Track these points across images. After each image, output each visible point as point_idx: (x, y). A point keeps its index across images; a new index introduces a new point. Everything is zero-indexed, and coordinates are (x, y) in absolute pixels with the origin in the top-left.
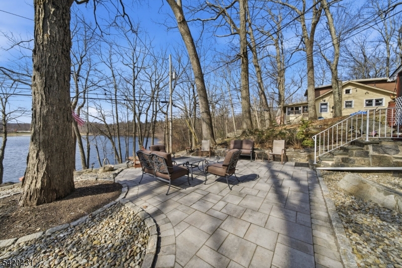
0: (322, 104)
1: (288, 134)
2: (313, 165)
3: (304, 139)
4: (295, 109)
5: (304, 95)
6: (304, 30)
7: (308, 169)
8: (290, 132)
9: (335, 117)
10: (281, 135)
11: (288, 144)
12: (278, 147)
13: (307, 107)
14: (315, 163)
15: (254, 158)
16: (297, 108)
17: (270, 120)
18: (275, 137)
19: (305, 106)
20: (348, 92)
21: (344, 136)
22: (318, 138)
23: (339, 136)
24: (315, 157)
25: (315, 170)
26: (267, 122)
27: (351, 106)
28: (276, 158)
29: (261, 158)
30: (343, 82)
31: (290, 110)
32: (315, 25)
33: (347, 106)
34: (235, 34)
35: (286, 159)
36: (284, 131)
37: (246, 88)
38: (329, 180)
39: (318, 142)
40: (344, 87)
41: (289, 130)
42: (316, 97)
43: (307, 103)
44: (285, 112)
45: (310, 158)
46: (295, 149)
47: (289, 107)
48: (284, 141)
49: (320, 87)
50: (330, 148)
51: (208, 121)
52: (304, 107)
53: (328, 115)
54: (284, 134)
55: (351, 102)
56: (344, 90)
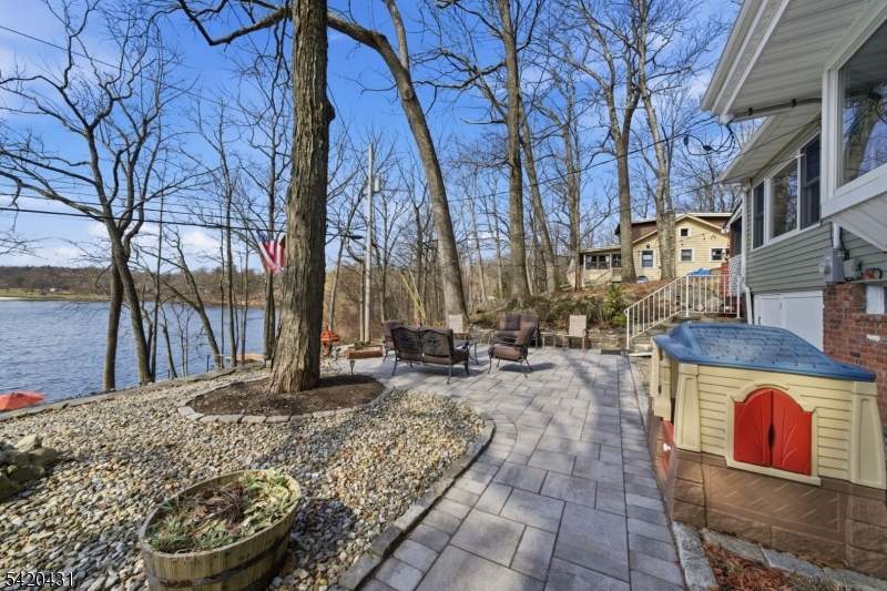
0: (645, 253)
1: (591, 307)
2: (624, 350)
3: (613, 315)
4: (598, 259)
5: (614, 232)
6: (613, 119)
7: (618, 357)
8: (593, 303)
9: (662, 278)
10: (580, 308)
11: (591, 323)
12: (577, 326)
13: (620, 257)
14: (628, 348)
15: (540, 345)
16: (603, 258)
17: (556, 278)
18: (572, 311)
19: (617, 256)
20: (684, 232)
21: (667, 311)
22: (631, 314)
23: (662, 310)
24: (628, 339)
25: (627, 357)
26: (551, 283)
27: (689, 258)
28: (574, 343)
29: (551, 345)
30: (678, 215)
31: (590, 260)
32: (630, 112)
33: (684, 258)
34: (499, 122)
35: (589, 345)
36: (584, 301)
37: (518, 221)
38: (643, 365)
39: (631, 318)
40: (678, 223)
41: (592, 299)
42: (633, 238)
43: (619, 250)
44: (581, 263)
45: (622, 341)
46: (601, 329)
47: (588, 254)
48: (585, 317)
49: (642, 220)
50: (646, 327)
51: (455, 279)
52: (614, 257)
53: (653, 273)
54: (585, 306)
55: (690, 251)
56: (679, 230)
